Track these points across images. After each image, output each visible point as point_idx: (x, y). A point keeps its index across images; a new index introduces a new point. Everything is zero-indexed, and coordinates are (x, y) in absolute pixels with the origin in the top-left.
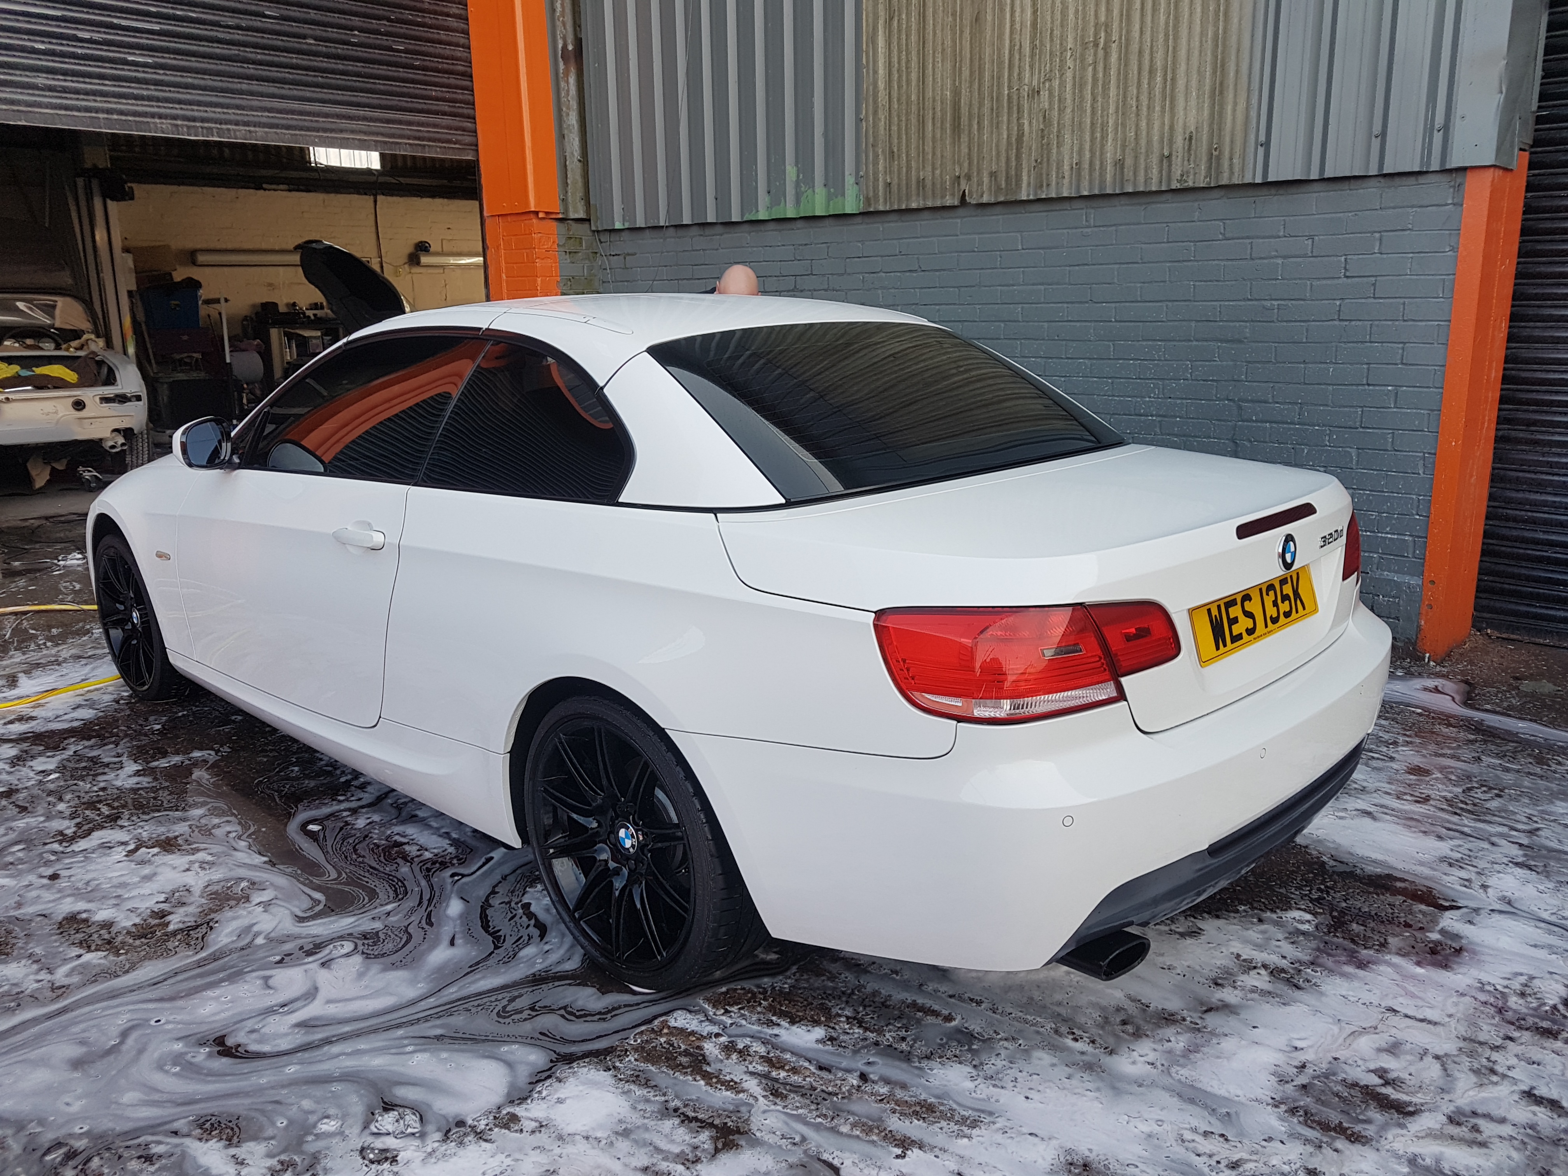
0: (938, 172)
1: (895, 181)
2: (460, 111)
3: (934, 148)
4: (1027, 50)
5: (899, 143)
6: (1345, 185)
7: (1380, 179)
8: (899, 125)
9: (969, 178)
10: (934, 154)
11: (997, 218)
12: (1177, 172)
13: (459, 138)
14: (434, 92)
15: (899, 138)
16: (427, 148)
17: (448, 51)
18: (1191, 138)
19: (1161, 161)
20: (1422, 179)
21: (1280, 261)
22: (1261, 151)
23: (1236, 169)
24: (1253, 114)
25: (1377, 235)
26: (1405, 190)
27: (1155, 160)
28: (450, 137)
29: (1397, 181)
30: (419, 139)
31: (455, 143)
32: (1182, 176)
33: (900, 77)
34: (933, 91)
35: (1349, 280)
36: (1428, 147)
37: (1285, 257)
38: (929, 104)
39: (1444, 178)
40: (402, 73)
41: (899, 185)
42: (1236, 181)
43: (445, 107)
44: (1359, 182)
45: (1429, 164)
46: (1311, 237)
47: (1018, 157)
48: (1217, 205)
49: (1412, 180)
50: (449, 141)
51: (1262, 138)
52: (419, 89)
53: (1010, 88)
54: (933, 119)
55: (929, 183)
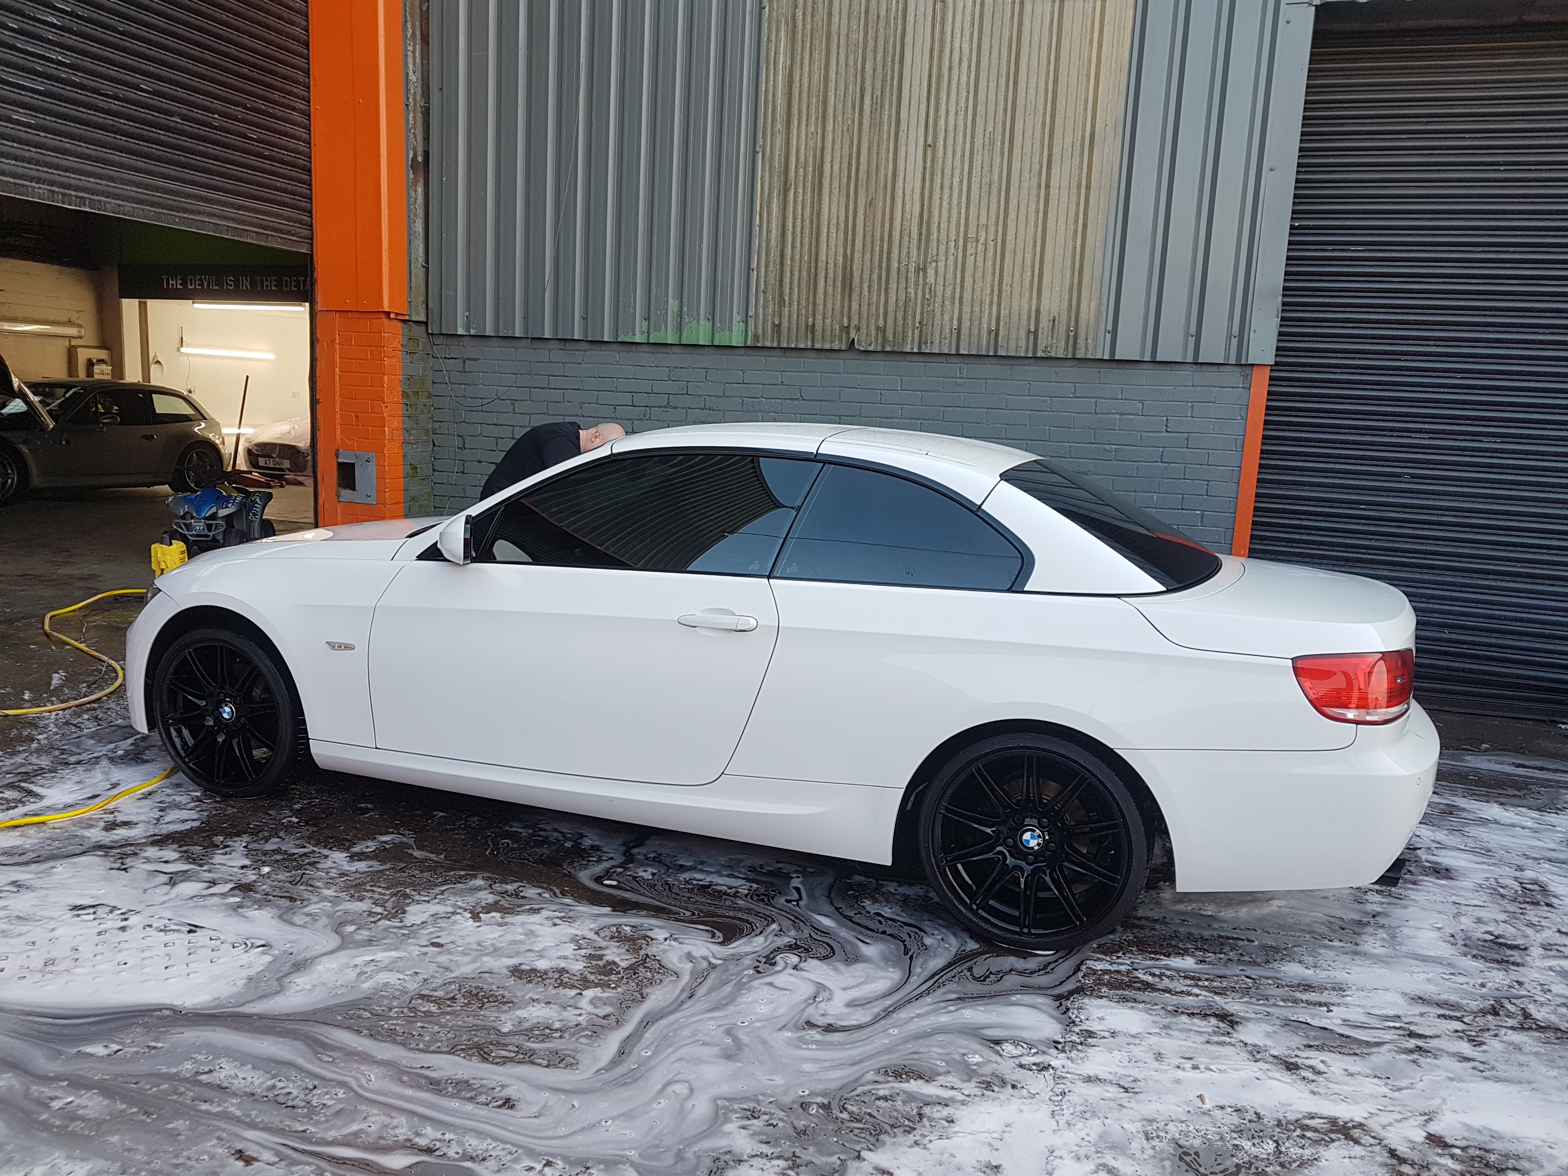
0: (828, 321)
1: (785, 323)
2: (299, 203)
3: (825, 301)
4: (915, 234)
5: (791, 293)
6: (1168, 367)
7: (1194, 366)
8: (791, 279)
9: (858, 329)
10: (825, 306)
11: (879, 364)
12: (1041, 345)
13: (298, 230)
14: (280, 183)
15: (791, 288)
16: (270, 238)
17: (292, 143)
18: (1054, 321)
19: (1028, 335)
20: (1222, 369)
21: (1117, 416)
22: (1108, 336)
23: (1090, 348)
24: (1104, 309)
25: (1190, 404)
26: (1210, 375)
27: (1023, 333)
28: (290, 228)
29: (1205, 368)
30: (263, 227)
31: (293, 235)
32: (1046, 348)
33: (794, 239)
34: (827, 255)
35: (1170, 435)
36: (1228, 347)
37: (1121, 414)
38: (822, 265)
39: (1238, 369)
40: (253, 161)
41: (789, 327)
42: (1089, 356)
43: (286, 198)
44: (1178, 365)
45: (1228, 360)
46: (1141, 401)
47: (905, 318)
48: (1070, 372)
49: (1215, 368)
50: (288, 233)
51: (1110, 328)
52: (267, 179)
53: (899, 262)
54: (826, 277)
55: (818, 328)
